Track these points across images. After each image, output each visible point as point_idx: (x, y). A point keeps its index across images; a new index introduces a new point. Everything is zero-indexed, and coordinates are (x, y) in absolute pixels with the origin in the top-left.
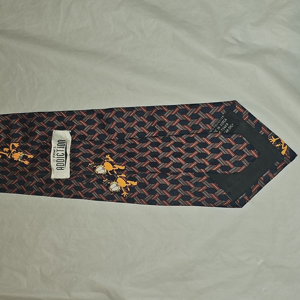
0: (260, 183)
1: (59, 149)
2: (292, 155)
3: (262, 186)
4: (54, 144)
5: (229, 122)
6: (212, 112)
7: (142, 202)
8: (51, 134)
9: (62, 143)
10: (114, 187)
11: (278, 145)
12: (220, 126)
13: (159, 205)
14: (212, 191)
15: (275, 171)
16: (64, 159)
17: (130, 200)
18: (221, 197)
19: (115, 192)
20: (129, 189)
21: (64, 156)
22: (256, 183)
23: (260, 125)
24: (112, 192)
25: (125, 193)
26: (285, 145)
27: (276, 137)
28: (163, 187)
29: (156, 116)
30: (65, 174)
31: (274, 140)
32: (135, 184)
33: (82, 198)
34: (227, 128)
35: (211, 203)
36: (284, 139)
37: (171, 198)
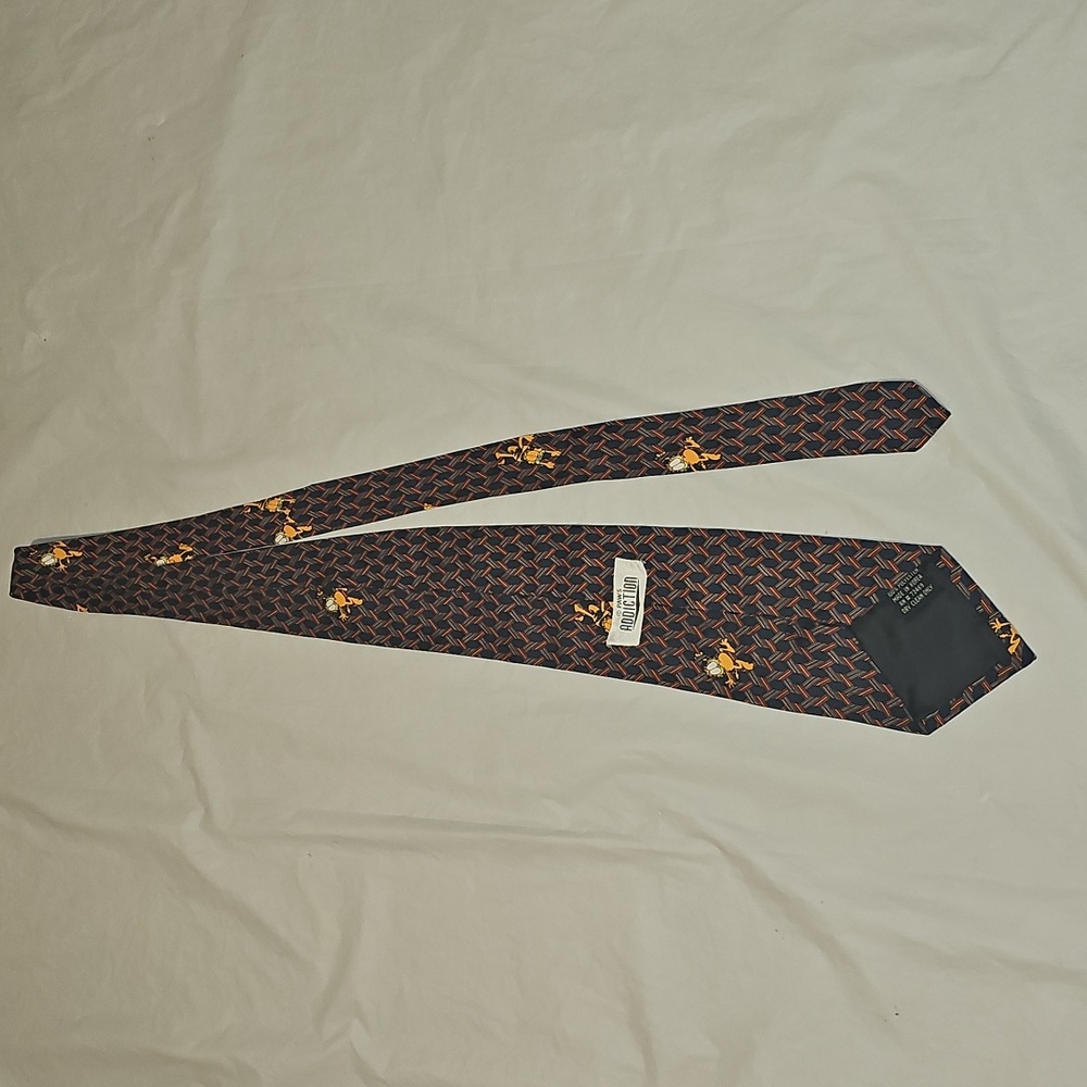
0: (967, 695)
1: (626, 594)
2: (1027, 657)
3: (969, 702)
4: (618, 584)
5: (925, 582)
6: (898, 559)
7: (758, 701)
8: (611, 564)
9: (630, 583)
10: (713, 668)
11: (1003, 636)
12: (909, 586)
13: (787, 710)
14: (882, 697)
15: (995, 680)
16: (635, 612)
17: (738, 695)
18: (895, 711)
19: (715, 678)
20: (737, 676)
21: (635, 607)
22: (960, 696)
23: (978, 594)
24: (709, 677)
25: (731, 682)
26: (1017, 636)
27: (1003, 620)
28: (798, 679)
29: (799, 552)
30: (632, 638)
31: (998, 626)
32: (750, 667)
33: (657, 683)
34: (920, 592)
35: (877, 718)
36: (1018, 627)
37: (809, 701)
